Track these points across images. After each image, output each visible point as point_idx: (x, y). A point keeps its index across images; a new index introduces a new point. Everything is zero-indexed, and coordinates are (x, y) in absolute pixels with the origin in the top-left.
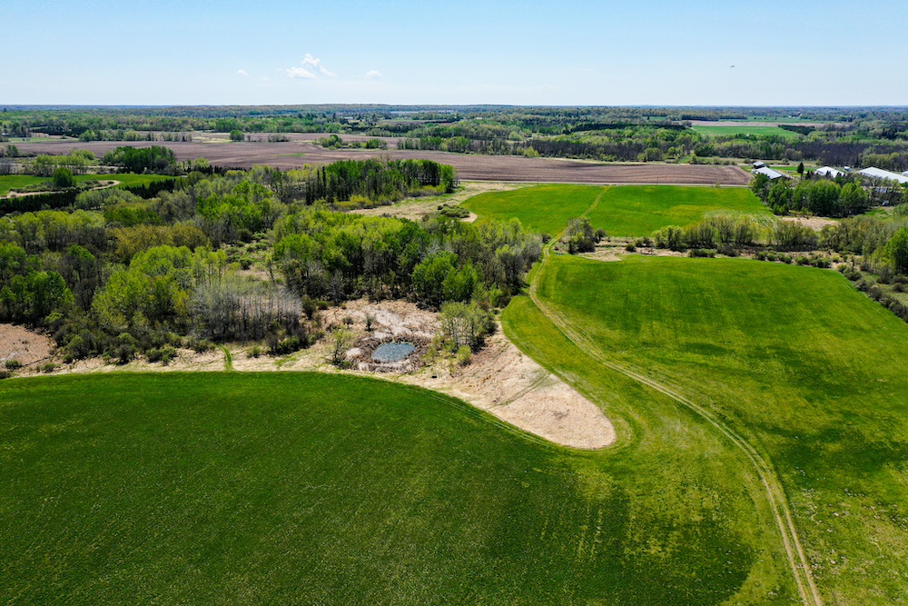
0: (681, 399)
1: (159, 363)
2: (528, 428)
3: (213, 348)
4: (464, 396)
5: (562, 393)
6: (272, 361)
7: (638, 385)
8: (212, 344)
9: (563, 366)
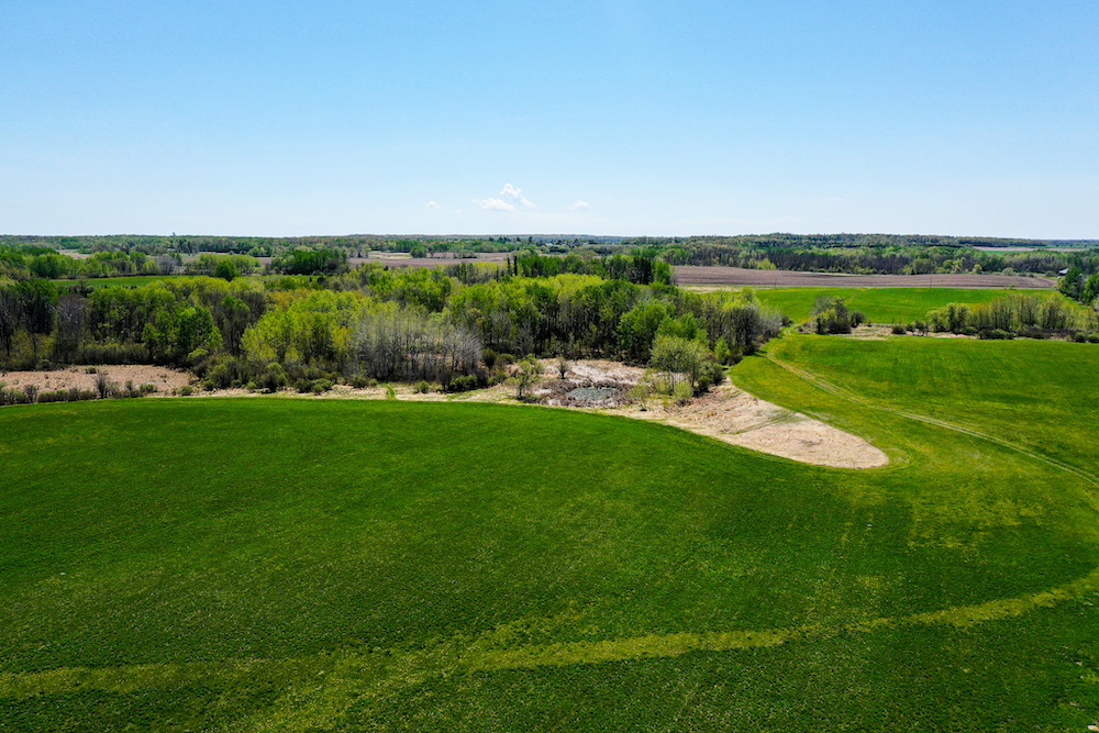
0: (980, 434)
1: (311, 394)
2: (767, 451)
3: (375, 385)
4: (682, 426)
5: (813, 428)
6: (443, 396)
7: (919, 423)
8: (374, 381)
9: (812, 409)
